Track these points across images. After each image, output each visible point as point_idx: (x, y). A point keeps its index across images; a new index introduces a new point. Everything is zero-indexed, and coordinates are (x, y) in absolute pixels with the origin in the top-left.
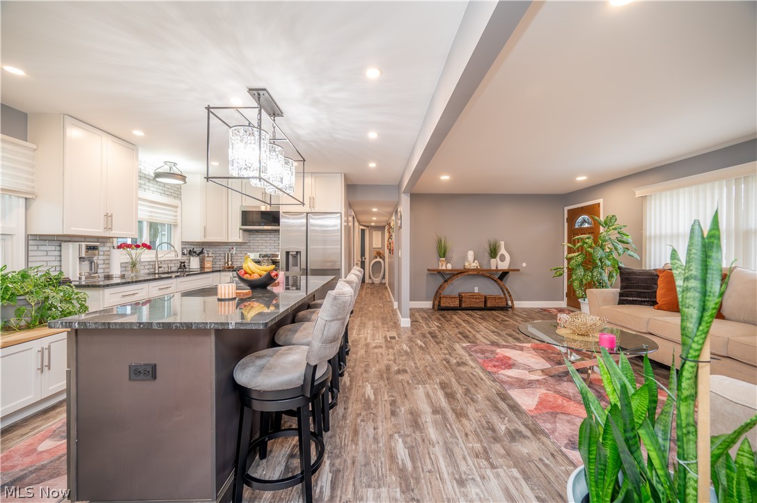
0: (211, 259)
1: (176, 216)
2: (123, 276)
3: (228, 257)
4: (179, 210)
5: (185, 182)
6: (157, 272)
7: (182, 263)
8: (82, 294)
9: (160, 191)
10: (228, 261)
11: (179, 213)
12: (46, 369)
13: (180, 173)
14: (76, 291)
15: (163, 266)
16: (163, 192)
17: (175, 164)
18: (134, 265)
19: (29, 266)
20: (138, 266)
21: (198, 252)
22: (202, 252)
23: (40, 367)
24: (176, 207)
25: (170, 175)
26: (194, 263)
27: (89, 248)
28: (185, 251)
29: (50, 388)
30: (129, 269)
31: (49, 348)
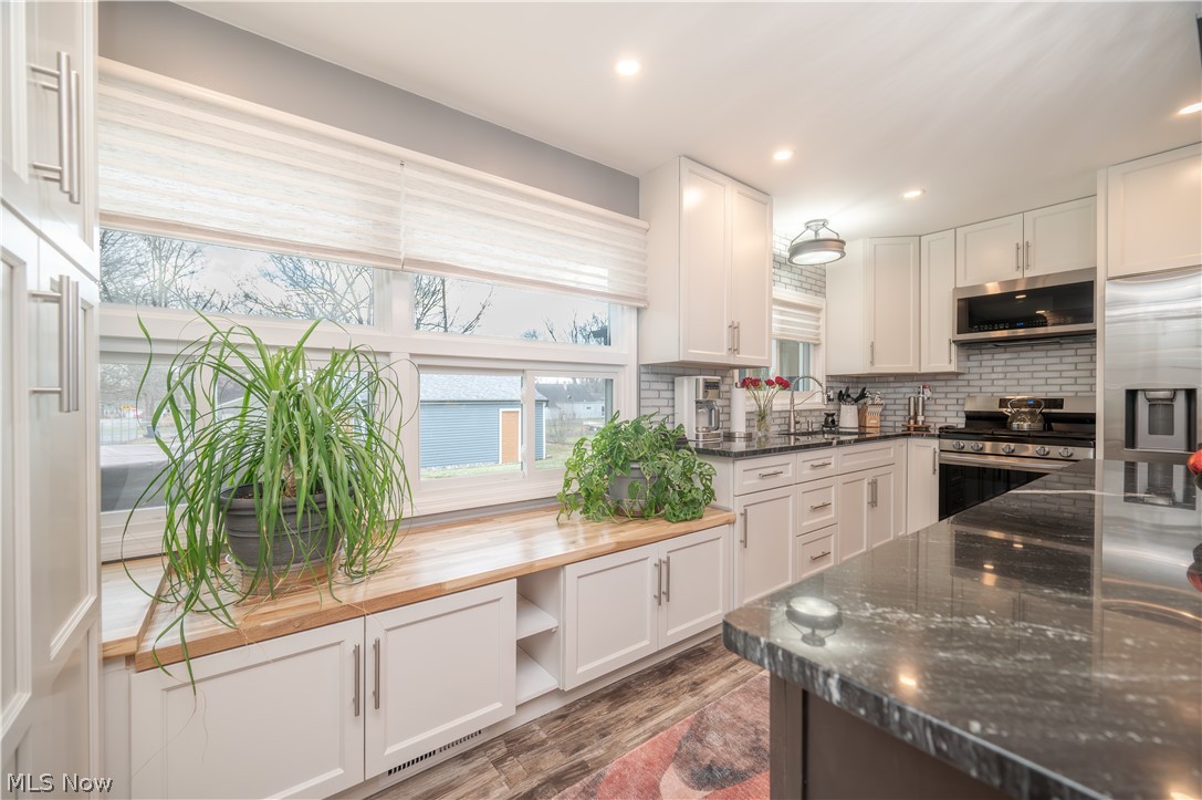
0: (879, 409)
1: (818, 328)
2: (749, 437)
3: (916, 404)
4: (822, 315)
5: (843, 254)
6: (792, 430)
7: (828, 415)
8: (707, 467)
9: (794, 283)
10: (916, 414)
11: (822, 323)
12: (664, 598)
13: (835, 237)
14: (699, 460)
15: (802, 420)
16: (798, 284)
17: (824, 223)
18: (762, 416)
19: (642, 414)
20: (768, 418)
21: (855, 396)
22: (863, 396)
23: (657, 594)
24: (818, 310)
25: (818, 244)
26: (848, 417)
27: (709, 386)
28: (831, 394)
29: (669, 633)
30: (756, 423)
31: (668, 563)
